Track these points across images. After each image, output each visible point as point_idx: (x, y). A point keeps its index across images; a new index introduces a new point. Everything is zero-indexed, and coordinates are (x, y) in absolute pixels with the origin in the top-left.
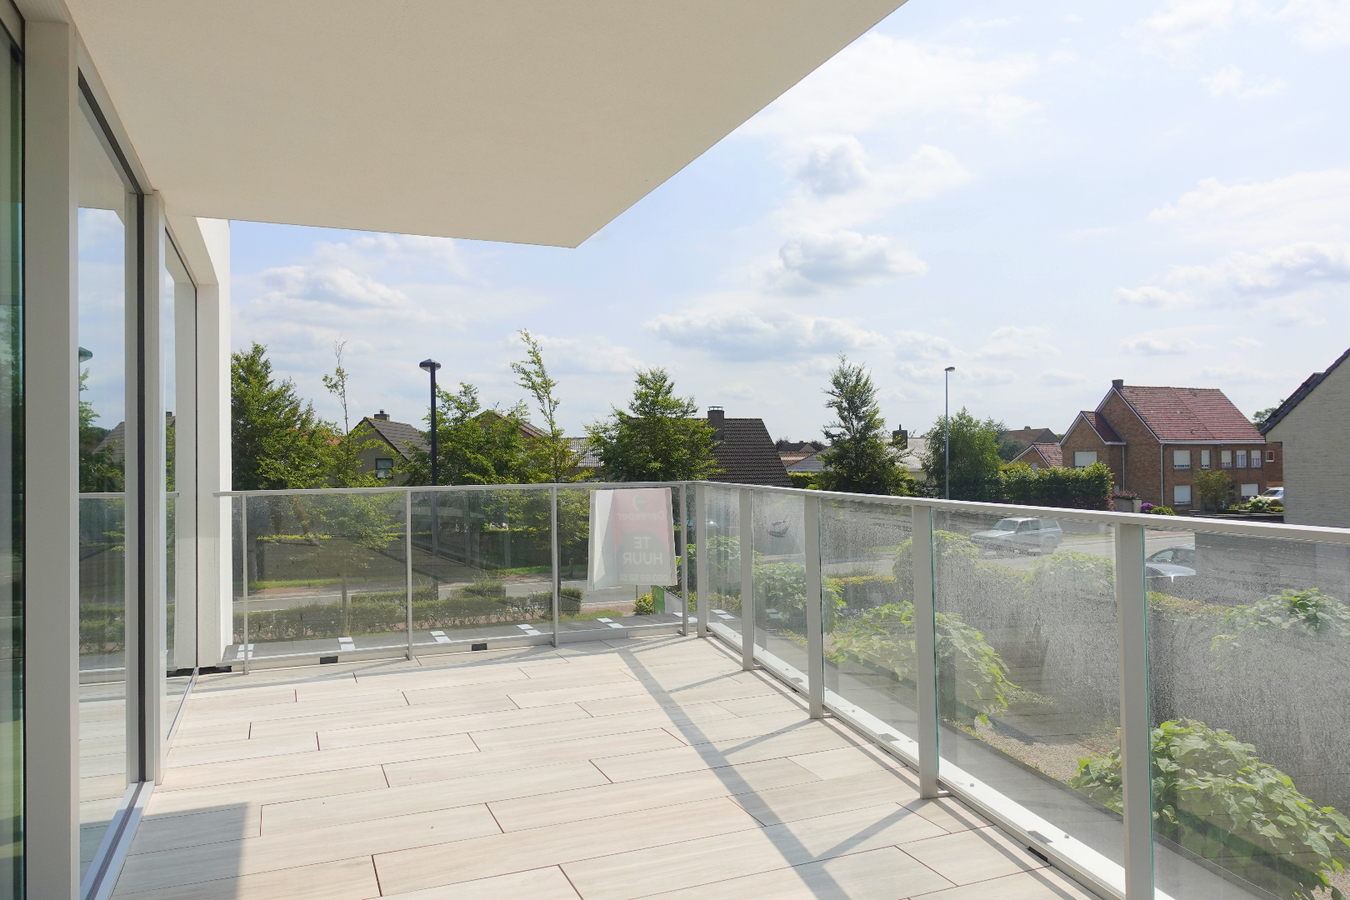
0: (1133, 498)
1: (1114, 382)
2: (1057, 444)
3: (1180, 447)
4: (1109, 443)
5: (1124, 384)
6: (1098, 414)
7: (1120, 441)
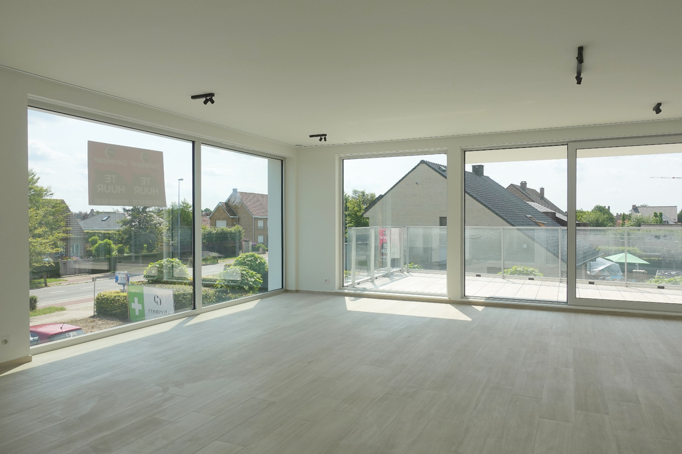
0: (248, 241)
1: (233, 189)
2: (208, 217)
3: (260, 219)
4: (232, 217)
5: (238, 191)
6: (227, 204)
7: (235, 215)
